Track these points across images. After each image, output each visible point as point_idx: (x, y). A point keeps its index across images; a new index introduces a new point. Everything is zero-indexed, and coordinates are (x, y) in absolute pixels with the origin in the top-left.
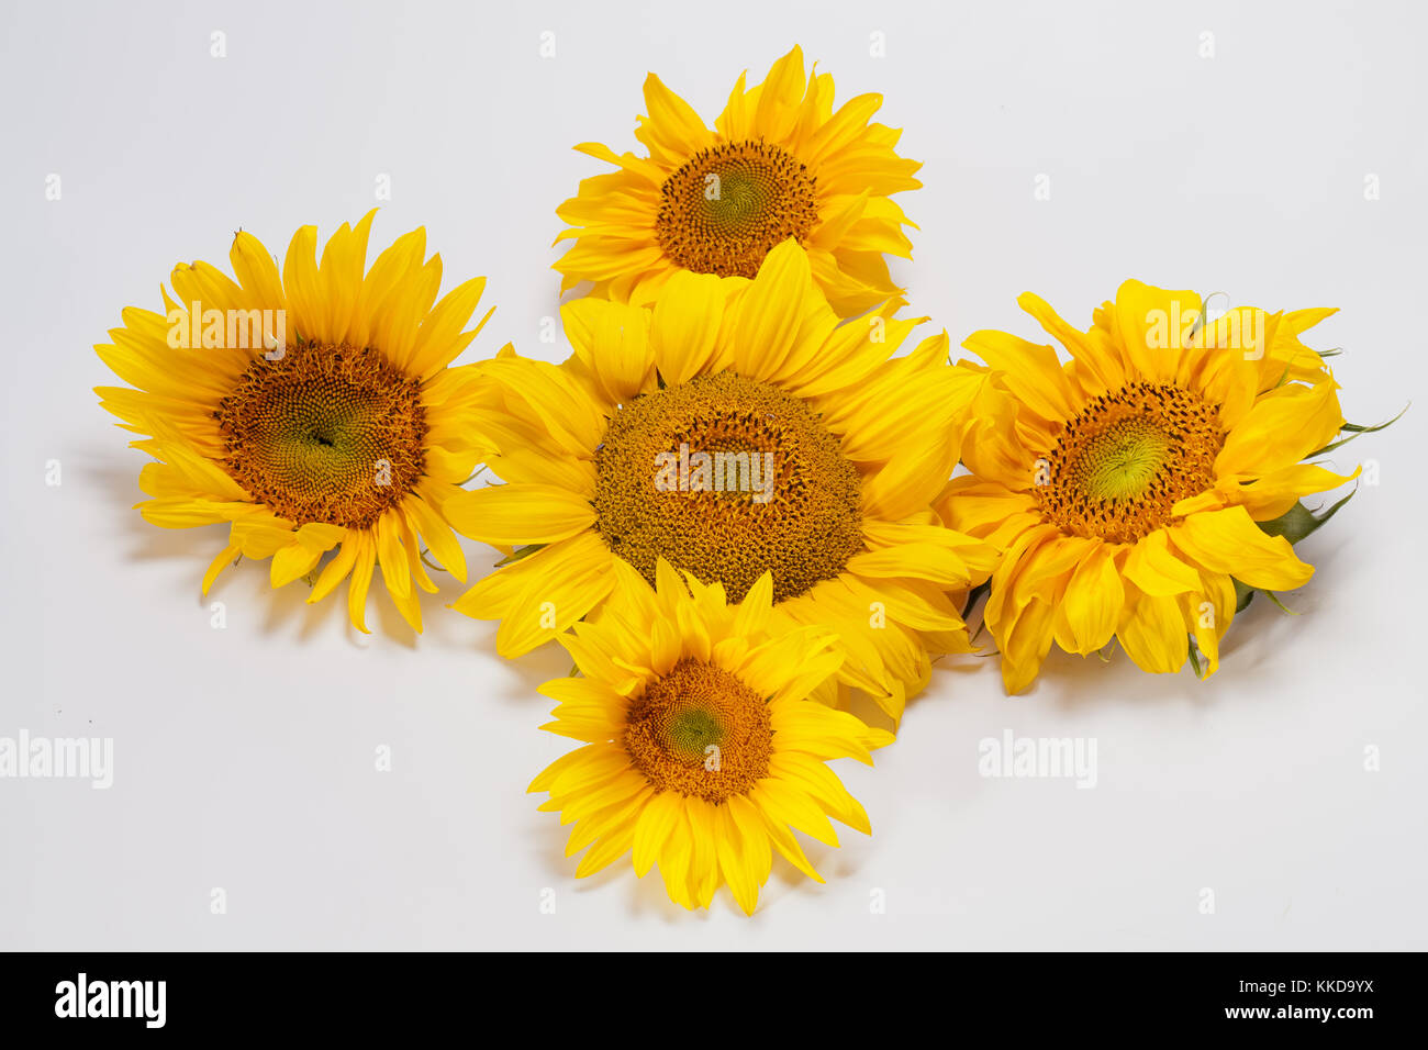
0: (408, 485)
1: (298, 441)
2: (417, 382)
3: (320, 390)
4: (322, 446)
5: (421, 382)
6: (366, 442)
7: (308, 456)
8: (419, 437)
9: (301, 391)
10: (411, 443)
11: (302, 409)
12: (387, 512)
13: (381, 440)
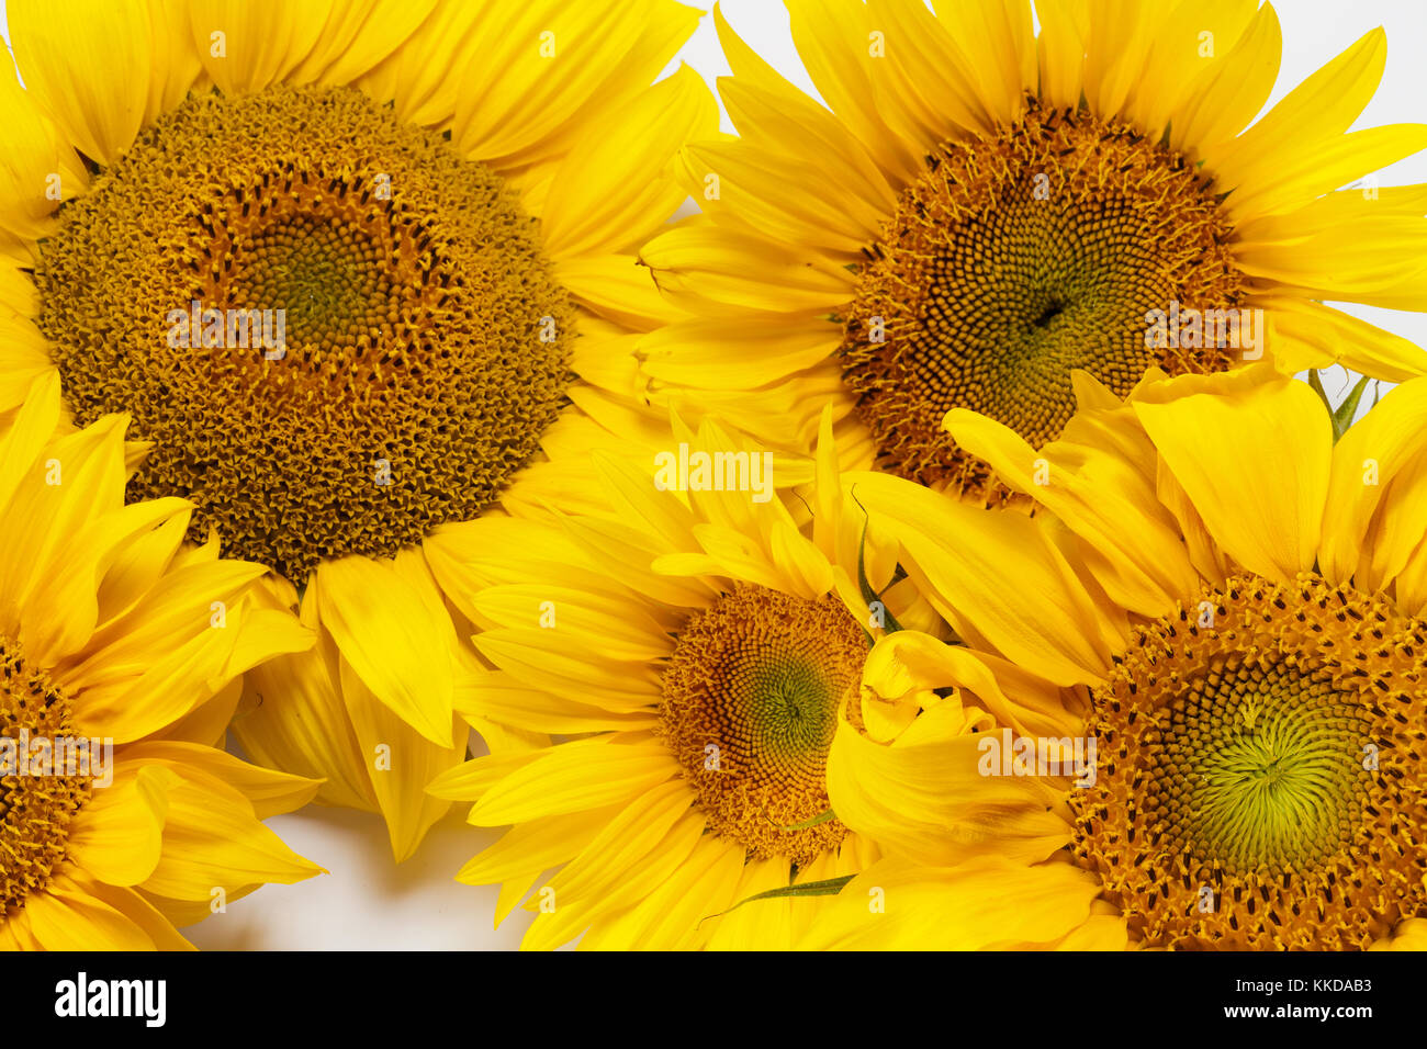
0: (1207, 199)
1: (1024, 362)
2: (1031, 101)
3: (956, 277)
4: (1053, 326)
5: (1035, 94)
6: (1092, 238)
7: (1061, 356)
8: (1134, 139)
9: (942, 312)
10: (1138, 158)
11: (972, 326)
12: (1238, 257)
13: (1104, 209)
